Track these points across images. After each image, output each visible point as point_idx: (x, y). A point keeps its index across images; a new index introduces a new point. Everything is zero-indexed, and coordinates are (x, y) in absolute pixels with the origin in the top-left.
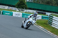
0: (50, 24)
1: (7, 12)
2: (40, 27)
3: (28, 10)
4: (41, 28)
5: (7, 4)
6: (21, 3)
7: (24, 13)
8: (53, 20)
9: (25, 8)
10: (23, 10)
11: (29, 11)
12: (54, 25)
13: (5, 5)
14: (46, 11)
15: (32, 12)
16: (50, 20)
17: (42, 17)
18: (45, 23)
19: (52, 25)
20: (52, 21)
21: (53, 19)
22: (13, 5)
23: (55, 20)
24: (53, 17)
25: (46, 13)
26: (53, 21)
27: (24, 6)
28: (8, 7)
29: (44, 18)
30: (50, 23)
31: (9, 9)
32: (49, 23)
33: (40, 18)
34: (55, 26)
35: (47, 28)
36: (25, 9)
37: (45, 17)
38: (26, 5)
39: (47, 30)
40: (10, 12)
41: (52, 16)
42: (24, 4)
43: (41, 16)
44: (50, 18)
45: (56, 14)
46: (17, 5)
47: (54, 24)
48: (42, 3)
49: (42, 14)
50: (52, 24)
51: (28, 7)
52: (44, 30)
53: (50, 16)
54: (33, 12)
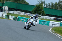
1: (22, 19)
2: (58, 34)
3: (45, 17)
4: (60, 36)
5: (23, 9)
6: (38, 9)
7: (41, 20)
9: (42, 14)
10: (40, 17)
13: (21, 11)
17: (60, 24)
22: (30, 10)
27: (42, 12)
28: (24, 13)
31: (25, 15)
33: (58, 25)
36: (42, 16)
38: (43, 11)
40: (26, 18)
42: (41, 10)
46: (33, 11)
48: (60, 9)
51: (45, 13)
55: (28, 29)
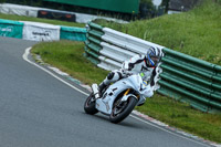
0: (93, 57)
2: (54, 69)
4: (60, 73)
8: (102, 44)
11: (10, 9)
12: (108, 64)
14: (78, 6)
15: (23, 13)
16: (91, 41)
17: (61, 30)
18: (72, 55)
19: (100, 61)
20: (99, 45)
21: (103, 37)
23: (111, 44)
24: (104, 33)
25: (77, 15)
26: (102, 47)
29: (70, 37)
30: (94, 55)
32: (89, 55)
33: (55, 36)
34: (112, 65)
35: (81, 75)
37: (74, 33)
39: (82, 80)
41: (99, 27)
43: (58, 27)
44: (90, 35)
45: (114, 20)
47: (107, 57)
49: (63, 18)
50: (100, 57)
52: (70, 82)
53: (92, 28)
54: (27, 12)
55: (117, 121)
